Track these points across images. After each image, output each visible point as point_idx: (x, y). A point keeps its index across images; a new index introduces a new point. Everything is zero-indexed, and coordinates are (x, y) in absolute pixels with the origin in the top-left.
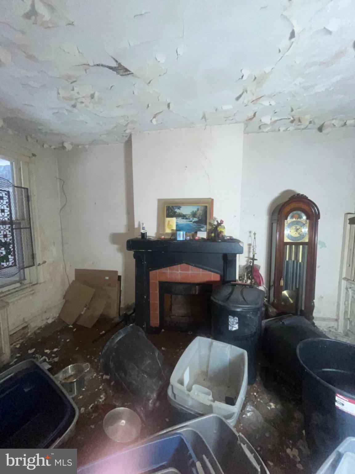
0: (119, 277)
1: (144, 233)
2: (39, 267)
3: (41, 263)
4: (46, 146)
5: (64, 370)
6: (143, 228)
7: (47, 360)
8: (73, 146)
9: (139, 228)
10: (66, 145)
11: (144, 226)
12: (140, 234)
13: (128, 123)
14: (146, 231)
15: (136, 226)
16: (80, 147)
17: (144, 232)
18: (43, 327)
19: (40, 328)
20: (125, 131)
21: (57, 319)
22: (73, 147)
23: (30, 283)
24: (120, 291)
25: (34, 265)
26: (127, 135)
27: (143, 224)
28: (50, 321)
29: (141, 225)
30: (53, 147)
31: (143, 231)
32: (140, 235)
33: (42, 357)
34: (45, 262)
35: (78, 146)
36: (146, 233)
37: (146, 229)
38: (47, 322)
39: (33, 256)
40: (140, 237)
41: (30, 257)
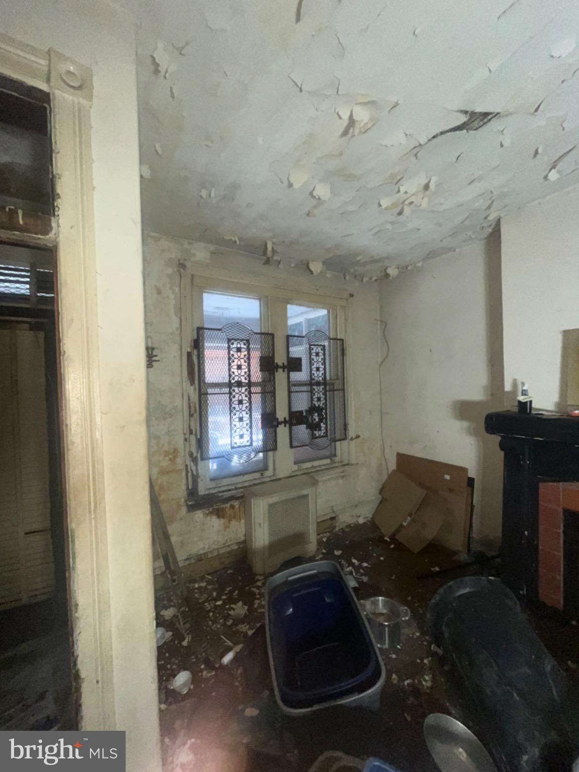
0: (471, 481)
1: (526, 403)
2: (351, 442)
3: (354, 437)
4: (365, 279)
5: (372, 599)
6: (524, 392)
7: (354, 574)
8: (400, 270)
9: (514, 392)
10: (389, 271)
11: (525, 388)
12: (517, 404)
13: (493, 202)
14: (530, 397)
15: (508, 387)
16: (409, 268)
17: (524, 399)
18: (352, 525)
19: (349, 526)
20: (486, 218)
21: (369, 521)
22: (399, 272)
23: (341, 462)
24: (472, 506)
25: (345, 439)
26: (490, 224)
27: (523, 384)
28: (361, 521)
29: (520, 386)
30: (374, 278)
31: (521, 398)
32: (515, 406)
33: (348, 566)
34: (358, 437)
35: (407, 268)
36: (531, 402)
37: (530, 394)
38: (357, 521)
39: (345, 427)
40: (516, 409)
41: (342, 428)
